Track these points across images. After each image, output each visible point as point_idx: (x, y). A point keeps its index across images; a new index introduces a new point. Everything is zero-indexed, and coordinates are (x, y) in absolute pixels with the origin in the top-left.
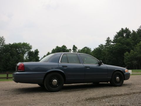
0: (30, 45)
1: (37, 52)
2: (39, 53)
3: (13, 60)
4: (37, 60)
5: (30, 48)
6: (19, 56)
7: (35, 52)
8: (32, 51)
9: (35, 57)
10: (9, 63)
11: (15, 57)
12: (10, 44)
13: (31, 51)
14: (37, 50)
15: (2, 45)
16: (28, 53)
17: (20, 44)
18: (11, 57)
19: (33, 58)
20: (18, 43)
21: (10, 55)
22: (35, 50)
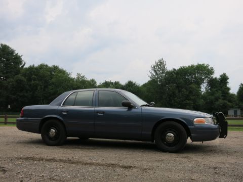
0: (210, 67)
1: (224, 79)
2: (228, 81)
3: (181, 96)
4: (225, 93)
5: (211, 72)
6: (191, 88)
7: (220, 79)
8: (216, 78)
9: (221, 88)
10: (174, 100)
11: (184, 90)
12: (174, 69)
13: (214, 78)
14: (224, 74)
15: (163, 73)
16: (208, 82)
17: (192, 66)
18: (177, 91)
19: (216, 91)
20: (189, 66)
21: (176, 87)
22: (221, 76)
